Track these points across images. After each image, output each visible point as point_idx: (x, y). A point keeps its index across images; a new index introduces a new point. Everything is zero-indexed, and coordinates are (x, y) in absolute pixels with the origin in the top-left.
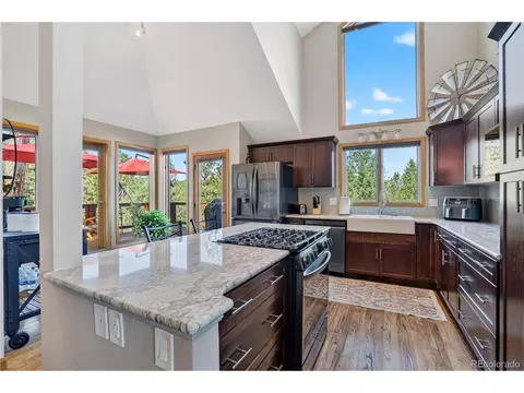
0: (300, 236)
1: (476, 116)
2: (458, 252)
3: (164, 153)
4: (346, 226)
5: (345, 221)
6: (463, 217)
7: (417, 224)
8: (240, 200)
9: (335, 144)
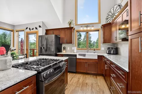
0: (51, 62)
1: (115, 21)
2: (111, 66)
3: (16, 31)
4: (76, 56)
5: (76, 55)
6: (112, 53)
7: (98, 56)
8: (41, 48)
9: (74, 30)
